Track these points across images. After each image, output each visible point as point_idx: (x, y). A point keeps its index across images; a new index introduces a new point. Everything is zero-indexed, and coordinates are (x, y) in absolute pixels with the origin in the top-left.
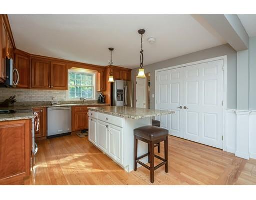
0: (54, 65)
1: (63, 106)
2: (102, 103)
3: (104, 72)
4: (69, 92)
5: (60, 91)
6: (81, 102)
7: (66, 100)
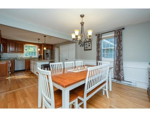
0: (18, 43)
1: (22, 59)
2: (40, 58)
3: (40, 46)
4: (24, 54)
5: (20, 54)
6: (30, 58)
7: (23, 57)
